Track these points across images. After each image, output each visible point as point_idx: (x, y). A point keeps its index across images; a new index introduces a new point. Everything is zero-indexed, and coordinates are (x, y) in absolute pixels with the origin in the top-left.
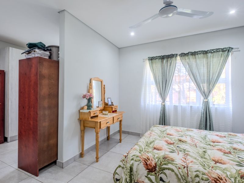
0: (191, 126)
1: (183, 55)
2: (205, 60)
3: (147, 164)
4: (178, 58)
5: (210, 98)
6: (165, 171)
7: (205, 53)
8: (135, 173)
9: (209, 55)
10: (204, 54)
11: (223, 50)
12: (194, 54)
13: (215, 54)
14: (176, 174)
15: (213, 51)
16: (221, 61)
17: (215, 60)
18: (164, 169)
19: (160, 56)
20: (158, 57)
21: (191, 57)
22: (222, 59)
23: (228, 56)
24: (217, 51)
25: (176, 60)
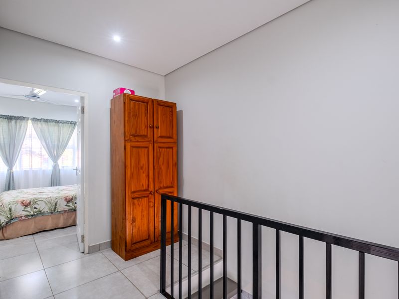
0: (44, 186)
1: (35, 120)
2: (56, 128)
3: (23, 203)
4: (30, 121)
5: (60, 162)
6: (37, 203)
7: (57, 122)
8: (14, 211)
9: (60, 124)
10: (55, 123)
11: (71, 123)
12: (47, 121)
13: (65, 124)
14: (45, 202)
15: (63, 122)
16: (70, 131)
17: (65, 129)
18: (36, 202)
19: (6, 116)
20: (4, 116)
21: (44, 123)
22: (70, 129)
23: (74, 128)
24: (67, 122)
25: (27, 123)
